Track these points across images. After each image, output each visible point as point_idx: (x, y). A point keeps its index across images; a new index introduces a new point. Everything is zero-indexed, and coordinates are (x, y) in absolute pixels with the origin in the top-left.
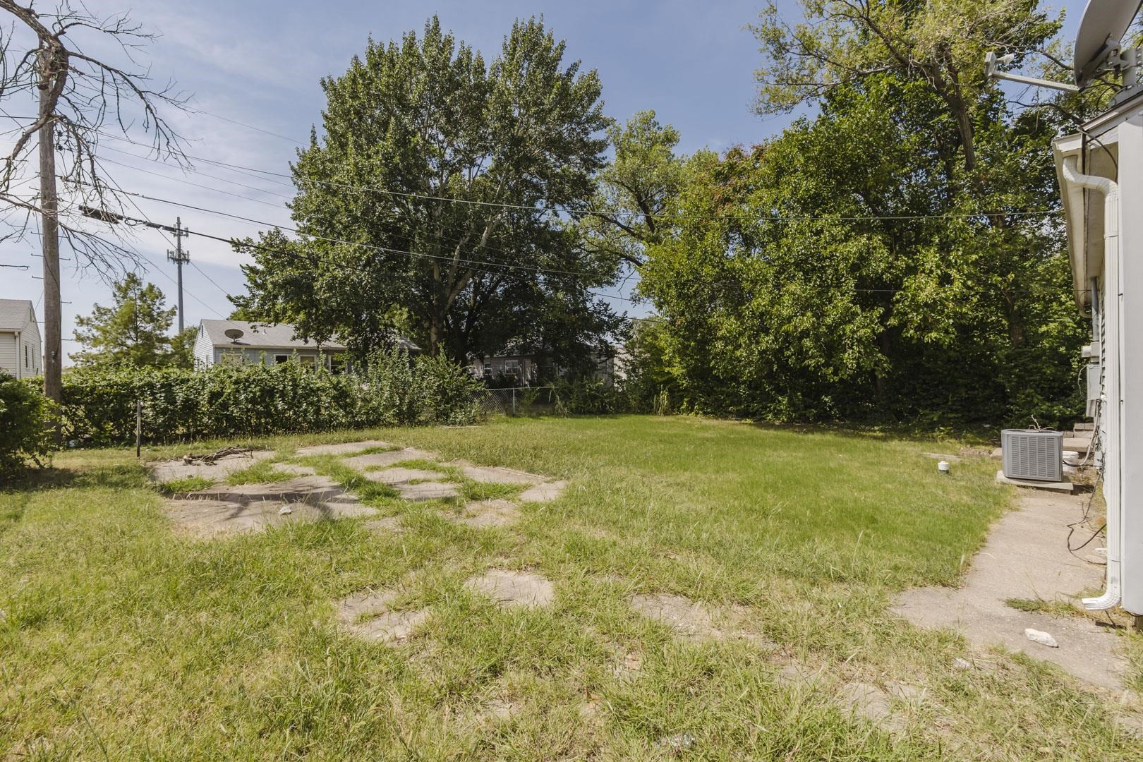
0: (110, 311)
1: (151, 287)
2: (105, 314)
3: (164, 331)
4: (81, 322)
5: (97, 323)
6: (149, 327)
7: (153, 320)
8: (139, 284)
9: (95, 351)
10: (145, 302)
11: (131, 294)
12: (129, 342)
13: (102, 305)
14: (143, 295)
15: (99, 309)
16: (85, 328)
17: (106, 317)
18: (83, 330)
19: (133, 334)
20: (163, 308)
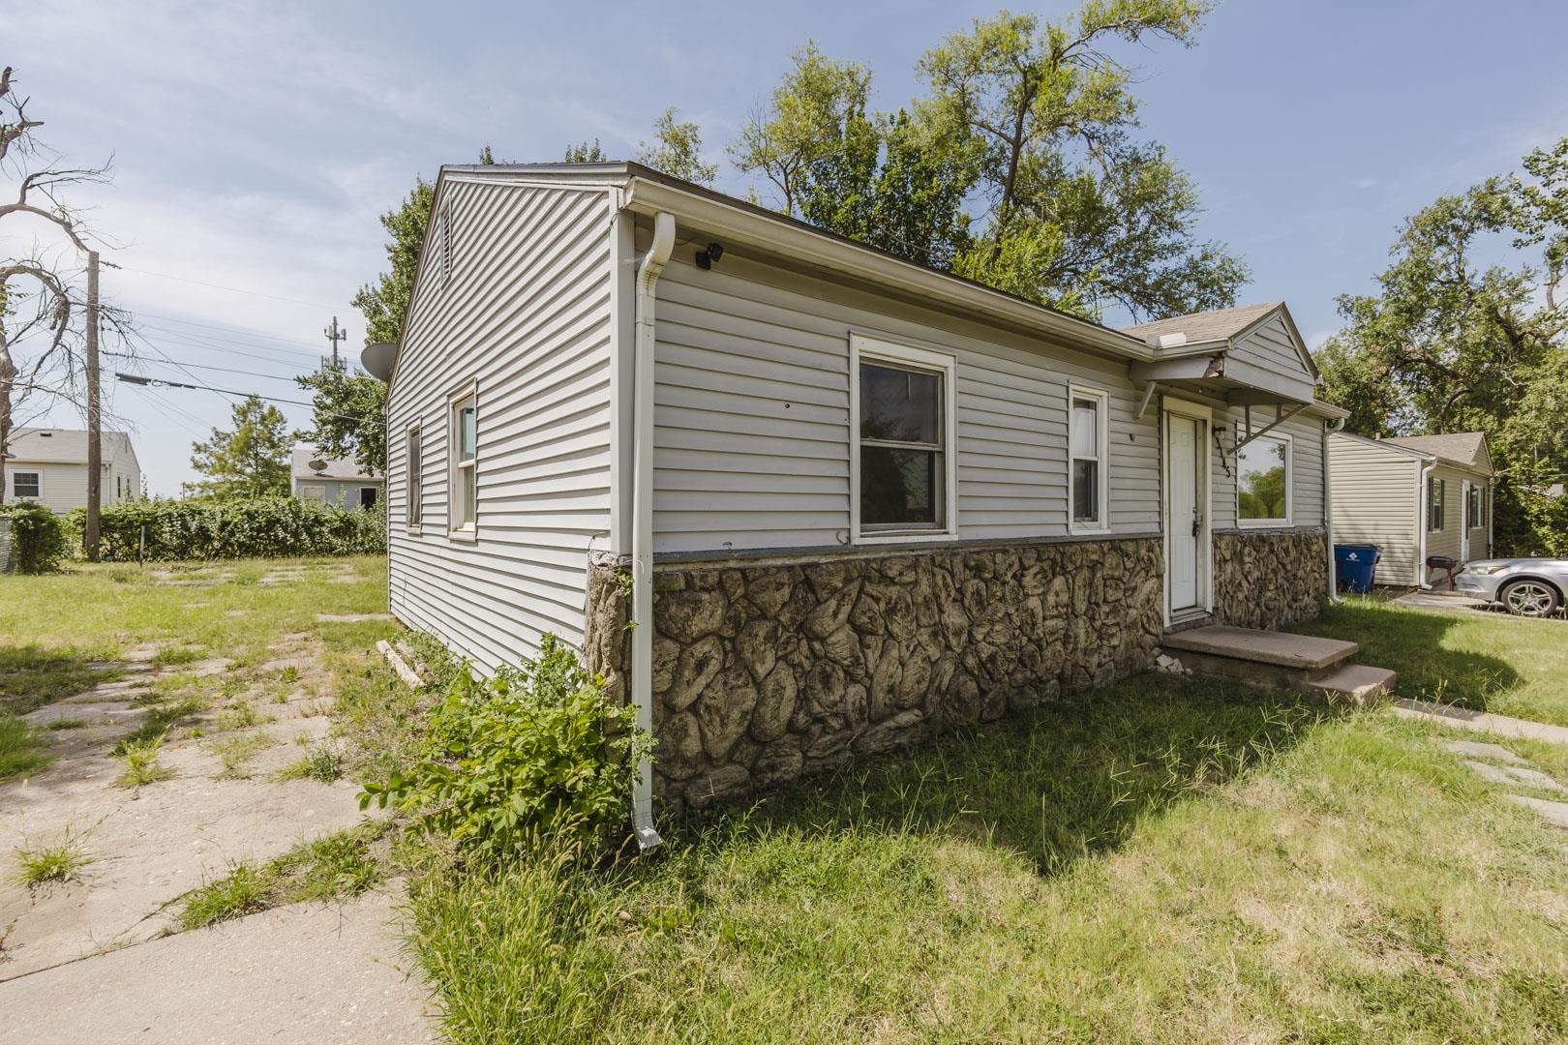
0: (229, 436)
1: (273, 410)
2: (224, 439)
3: (284, 459)
4: (198, 449)
5: (215, 449)
6: (269, 454)
7: (273, 446)
8: (260, 407)
9: (212, 480)
10: (266, 426)
11: (251, 417)
12: (249, 470)
13: (220, 429)
14: (263, 418)
15: (217, 434)
16: (203, 455)
17: (225, 443)
18: (201, 457)
19: (252, 462)
20: (284, 433)
